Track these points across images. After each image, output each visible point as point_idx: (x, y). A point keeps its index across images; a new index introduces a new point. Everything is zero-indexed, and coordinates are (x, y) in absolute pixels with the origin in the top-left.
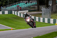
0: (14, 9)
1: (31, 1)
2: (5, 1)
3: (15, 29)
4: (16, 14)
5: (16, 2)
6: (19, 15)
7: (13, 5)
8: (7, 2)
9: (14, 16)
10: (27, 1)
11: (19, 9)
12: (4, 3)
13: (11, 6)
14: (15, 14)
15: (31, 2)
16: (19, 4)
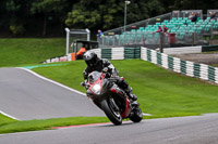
0: (146, 42)
1: (215, 11)
2: (114, 11)
3: (151, 118)
4: (154, 60)
5: (154, 13)
6: (165, 64)
7: (144, 26)
8: (121, 13)
9: (146, 68)
10: (199, 12)
11: (168, 40)
12: (111, 18)
13: (137, 28)
14: (149, 59)
15: (213, 17)
16: (166, 24)
